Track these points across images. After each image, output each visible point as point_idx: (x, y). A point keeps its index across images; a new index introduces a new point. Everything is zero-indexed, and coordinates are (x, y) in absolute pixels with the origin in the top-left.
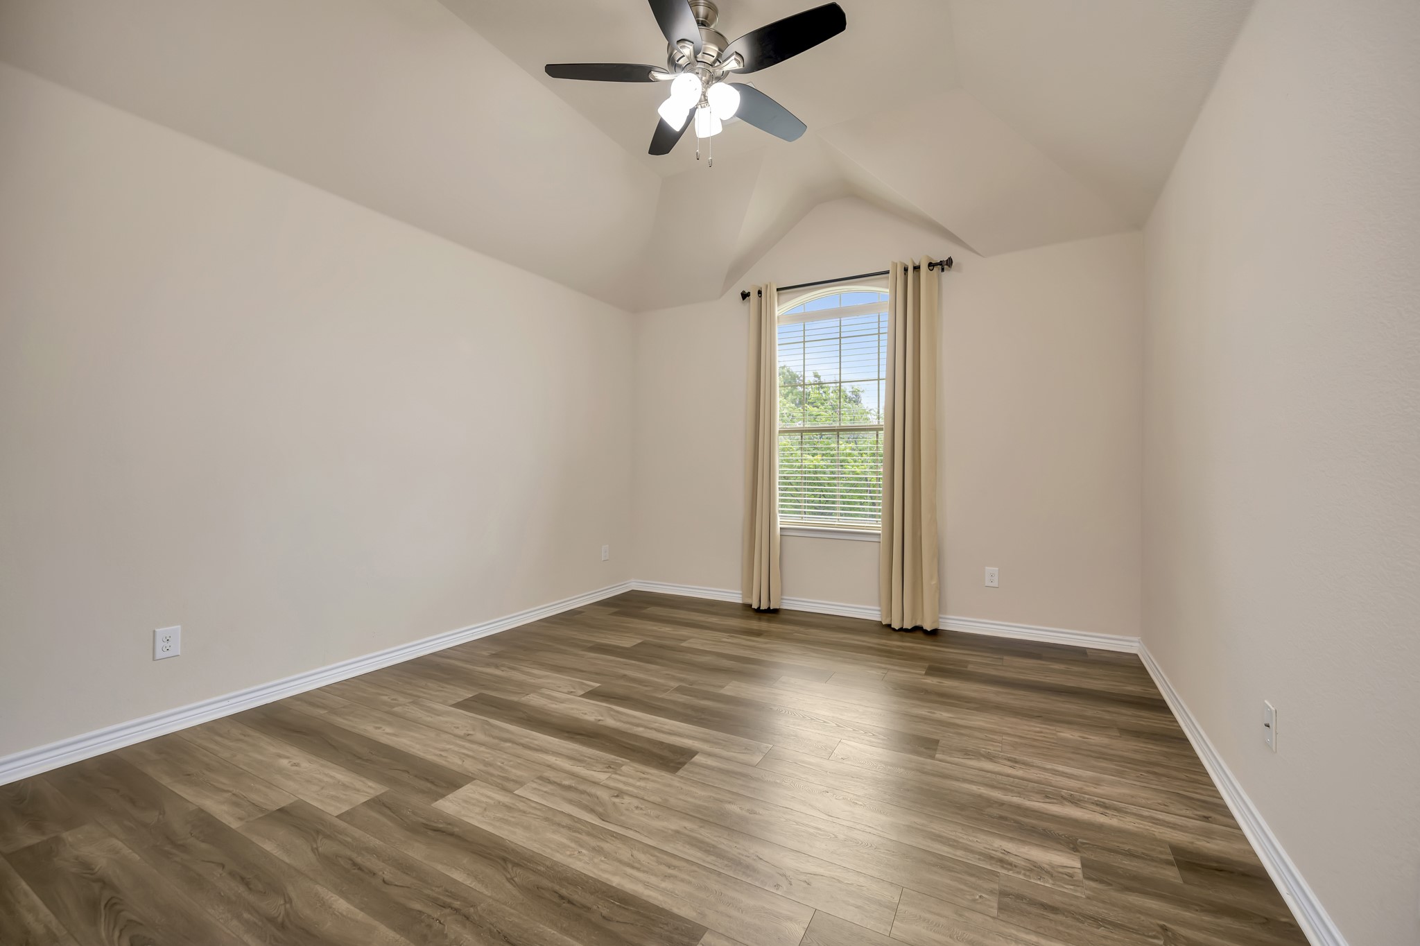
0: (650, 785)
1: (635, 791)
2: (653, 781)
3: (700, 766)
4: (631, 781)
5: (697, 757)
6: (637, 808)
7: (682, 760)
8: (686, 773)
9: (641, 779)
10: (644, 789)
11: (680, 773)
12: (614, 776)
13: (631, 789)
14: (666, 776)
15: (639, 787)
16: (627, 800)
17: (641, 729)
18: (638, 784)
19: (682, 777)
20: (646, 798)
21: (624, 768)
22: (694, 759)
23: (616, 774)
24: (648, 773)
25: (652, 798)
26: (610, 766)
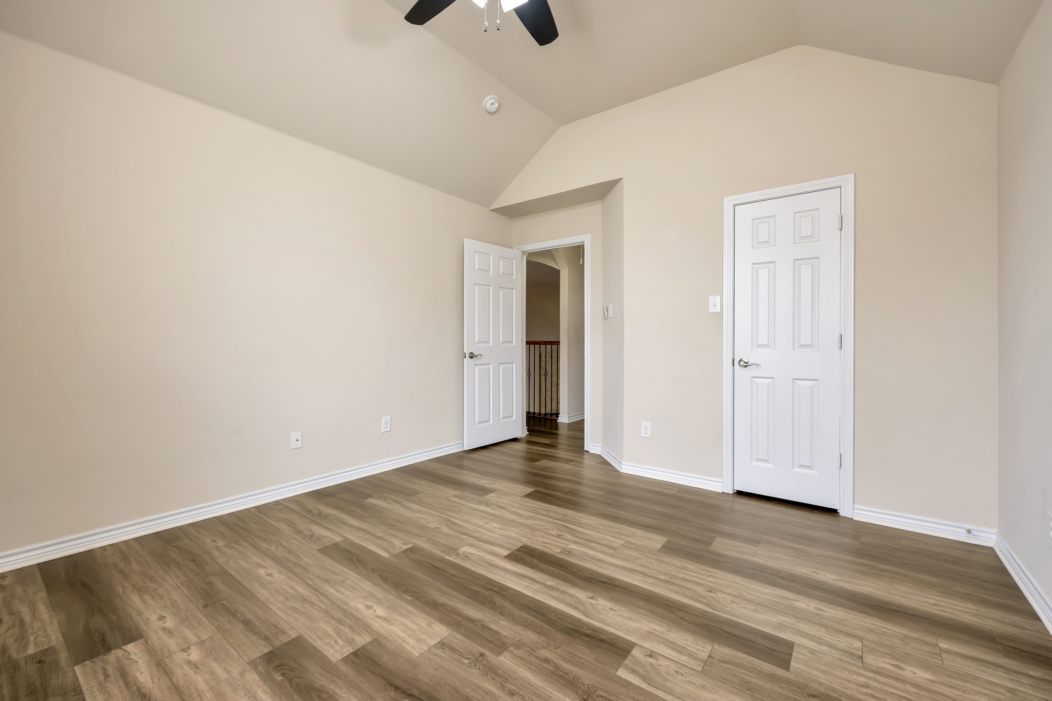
0: (541, 539)
1: (549, 537)
2: (539, 541)
3: (506, 548)
4: (553, 543)
5: (506, 554)
6: (548, 529)
7: (518, 553)
8: (517, 544)
9: (547, 543)
10: (544, 538)
11: (521, 545)
12: (565, 546)
13: (553, 538)
14: (530, 543)
15: (547, 538)
16: (554, 533)
17: (550, 583)
18: (548, 541)
19: (520, 542)
20: (543, 533)
21: (559, 551)
22: (509, 552)
23: (563, 547)
24: (542, 546)
25: (539, 533)
26: (570, 553)
